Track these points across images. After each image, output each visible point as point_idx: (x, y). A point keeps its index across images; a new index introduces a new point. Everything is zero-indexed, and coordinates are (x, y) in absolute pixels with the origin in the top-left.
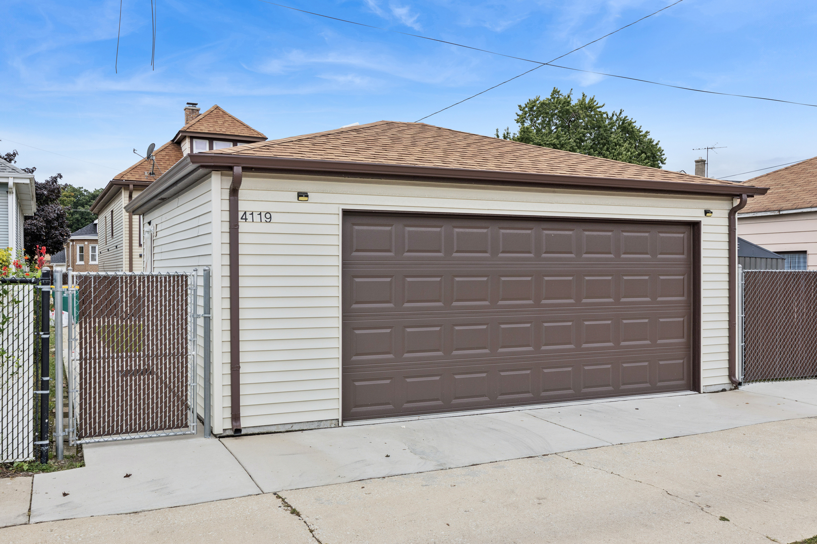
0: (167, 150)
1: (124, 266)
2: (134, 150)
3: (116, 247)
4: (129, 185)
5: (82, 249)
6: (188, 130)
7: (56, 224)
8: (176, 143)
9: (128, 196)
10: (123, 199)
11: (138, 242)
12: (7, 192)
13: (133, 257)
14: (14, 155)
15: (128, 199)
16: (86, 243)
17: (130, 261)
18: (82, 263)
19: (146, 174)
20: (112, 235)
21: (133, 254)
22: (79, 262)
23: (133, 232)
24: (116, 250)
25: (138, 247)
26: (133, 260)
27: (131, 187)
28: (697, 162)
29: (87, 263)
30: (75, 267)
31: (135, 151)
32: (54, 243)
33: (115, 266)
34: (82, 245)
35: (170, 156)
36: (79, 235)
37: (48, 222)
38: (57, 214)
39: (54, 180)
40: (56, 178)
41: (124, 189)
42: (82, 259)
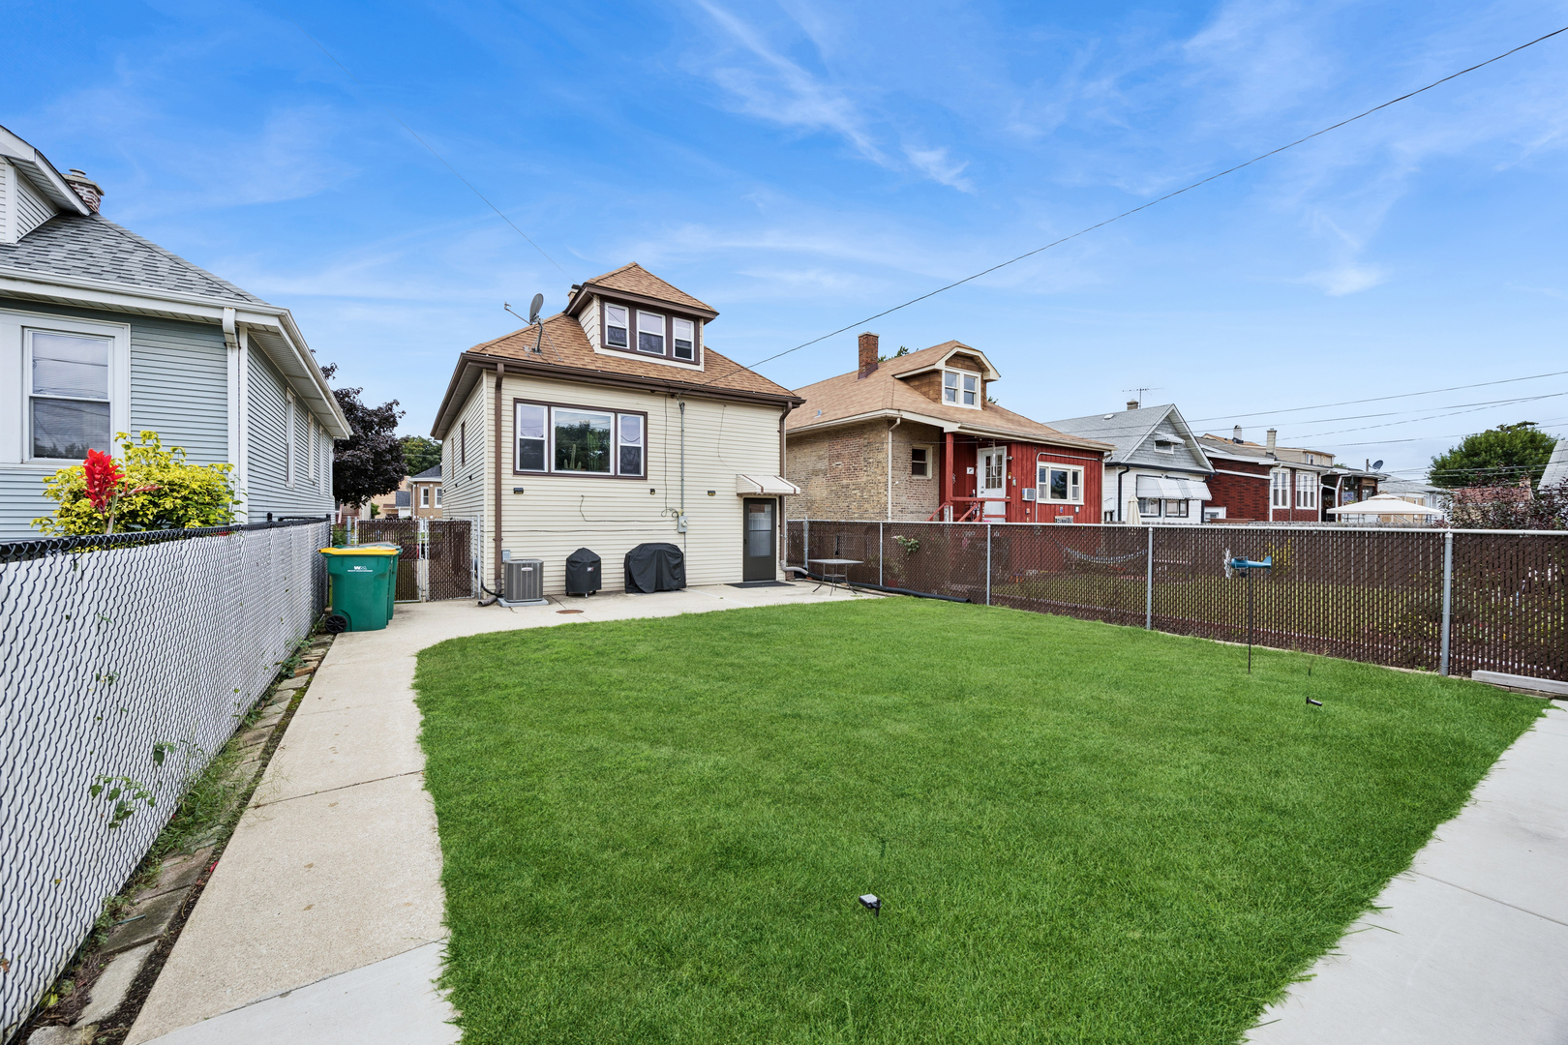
0: (557, 323)
1: (485, 508)
2: (506, 305)
3: (470, 477)
4: (496, 364)
5: (426, 492)
6: (597, 284)
7: (388, 457)
8: (570, 315)
9: (494, 385)
10: (485, 392)
11: (511, 466)
12: (225, 344)
13: (503, 492)
14: (332, 369)
15: (493, 390)
16: (431, 485)
17: (496, 500)
18: (427, 506)
19: (527, 349)
20: (463, 461)
21: (503, 487)
22: (422, 506)
23: (503, 450)
24: (470, 482)
25: (511, 476)
26: (503, 497)
27: (501, 367)
28: (1128, 404)
29: (432, 506)
30: (419, 511)
31: (508, 307)
32: (386, 480)
33: (469, 509)
34: (427, 488)
35: (563, 331)
36: (424, 477)
37: (378, 455)
38: (390, 445)
39: (389, 407)
40: (391, 404)
41: (487, 373)
42: (426, 501)
